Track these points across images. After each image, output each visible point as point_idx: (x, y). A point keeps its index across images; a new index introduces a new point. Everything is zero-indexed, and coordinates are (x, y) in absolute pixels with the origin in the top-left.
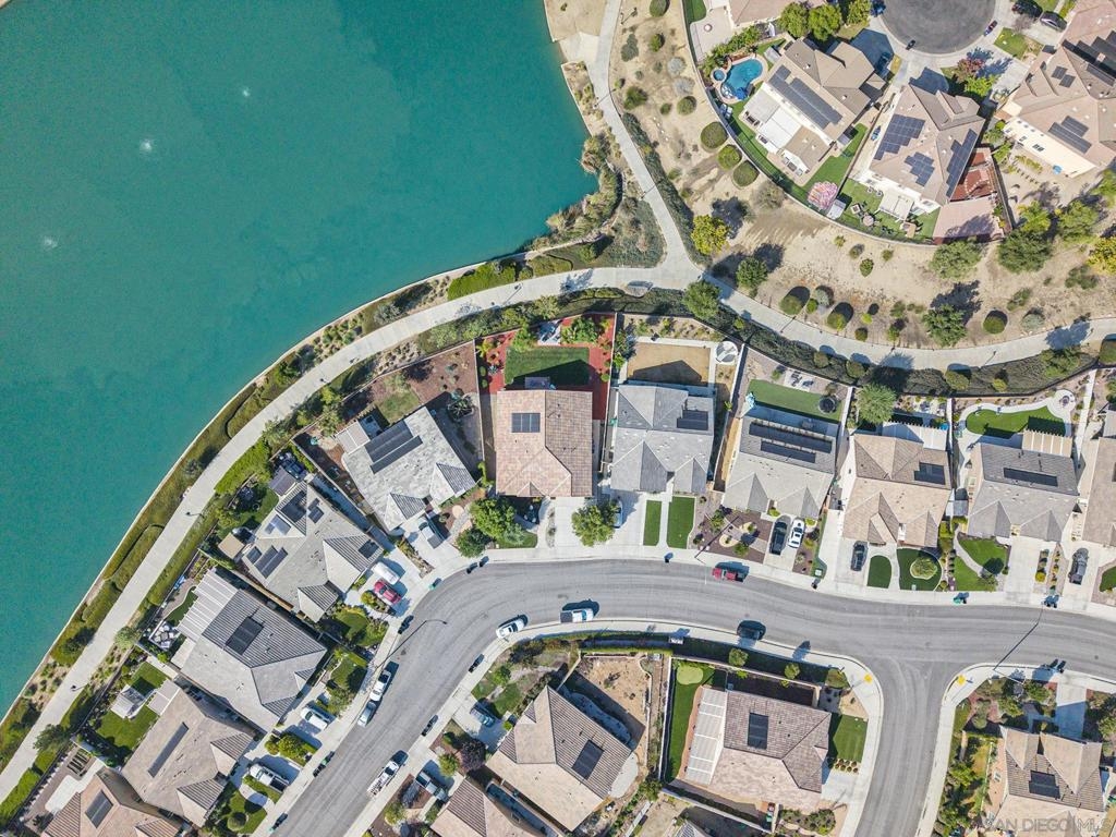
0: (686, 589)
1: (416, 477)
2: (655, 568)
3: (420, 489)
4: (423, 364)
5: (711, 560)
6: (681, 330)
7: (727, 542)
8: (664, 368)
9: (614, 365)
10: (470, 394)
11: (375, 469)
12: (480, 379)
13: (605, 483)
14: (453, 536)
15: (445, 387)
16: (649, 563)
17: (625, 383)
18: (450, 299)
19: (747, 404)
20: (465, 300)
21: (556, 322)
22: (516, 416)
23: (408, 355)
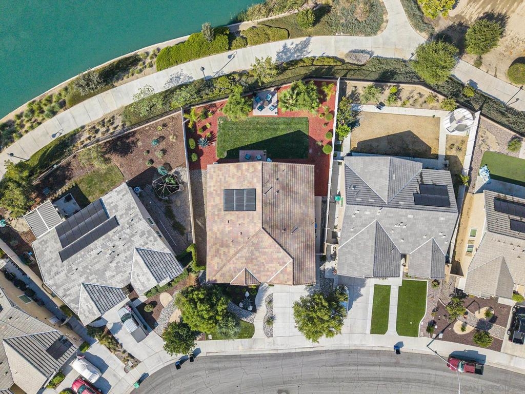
0: (418, 381)
1: (113, 265)
2: (384, 359)
3: (119, 278)
4: (127, 136)
5: (445, 348)
6: (409, 98)
7: (463, 329)
8: (391, 139)
9: (337, 135)
10: (179, 169)
11: (64, 256)
12: (190, 151)
13: (328, 265)
14: (161, 327)
15: (152, 161)
16: (377, 353)
17: (349, 155)
18: (159, 69)
19: (482, 178)
20: (174, 70)
21: (272, 89)
22: (228, 193)
23: (111, 128)
